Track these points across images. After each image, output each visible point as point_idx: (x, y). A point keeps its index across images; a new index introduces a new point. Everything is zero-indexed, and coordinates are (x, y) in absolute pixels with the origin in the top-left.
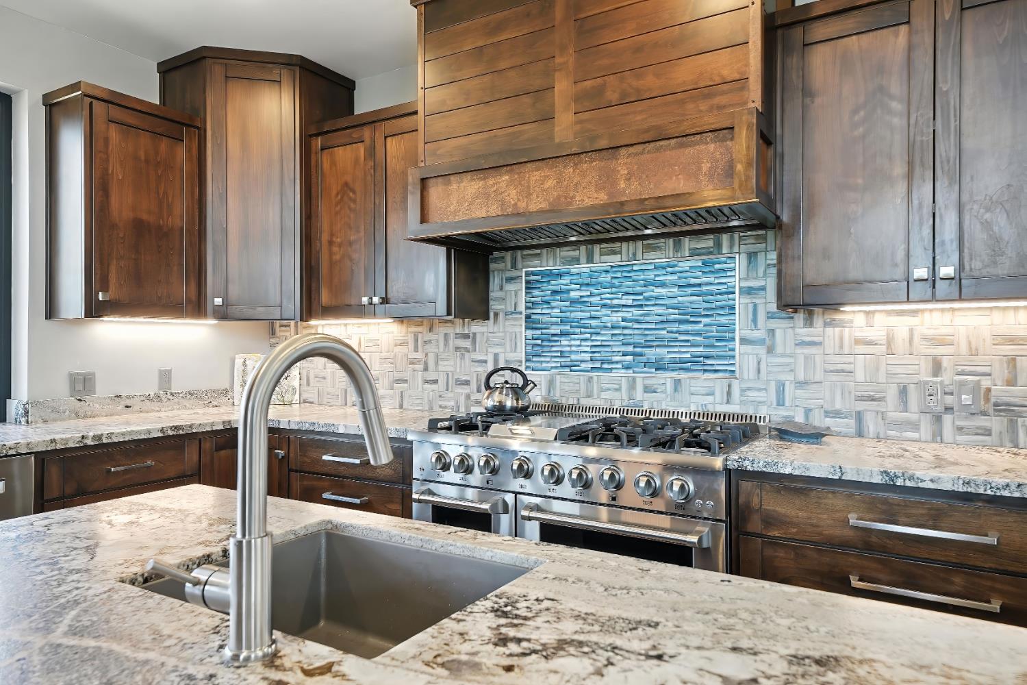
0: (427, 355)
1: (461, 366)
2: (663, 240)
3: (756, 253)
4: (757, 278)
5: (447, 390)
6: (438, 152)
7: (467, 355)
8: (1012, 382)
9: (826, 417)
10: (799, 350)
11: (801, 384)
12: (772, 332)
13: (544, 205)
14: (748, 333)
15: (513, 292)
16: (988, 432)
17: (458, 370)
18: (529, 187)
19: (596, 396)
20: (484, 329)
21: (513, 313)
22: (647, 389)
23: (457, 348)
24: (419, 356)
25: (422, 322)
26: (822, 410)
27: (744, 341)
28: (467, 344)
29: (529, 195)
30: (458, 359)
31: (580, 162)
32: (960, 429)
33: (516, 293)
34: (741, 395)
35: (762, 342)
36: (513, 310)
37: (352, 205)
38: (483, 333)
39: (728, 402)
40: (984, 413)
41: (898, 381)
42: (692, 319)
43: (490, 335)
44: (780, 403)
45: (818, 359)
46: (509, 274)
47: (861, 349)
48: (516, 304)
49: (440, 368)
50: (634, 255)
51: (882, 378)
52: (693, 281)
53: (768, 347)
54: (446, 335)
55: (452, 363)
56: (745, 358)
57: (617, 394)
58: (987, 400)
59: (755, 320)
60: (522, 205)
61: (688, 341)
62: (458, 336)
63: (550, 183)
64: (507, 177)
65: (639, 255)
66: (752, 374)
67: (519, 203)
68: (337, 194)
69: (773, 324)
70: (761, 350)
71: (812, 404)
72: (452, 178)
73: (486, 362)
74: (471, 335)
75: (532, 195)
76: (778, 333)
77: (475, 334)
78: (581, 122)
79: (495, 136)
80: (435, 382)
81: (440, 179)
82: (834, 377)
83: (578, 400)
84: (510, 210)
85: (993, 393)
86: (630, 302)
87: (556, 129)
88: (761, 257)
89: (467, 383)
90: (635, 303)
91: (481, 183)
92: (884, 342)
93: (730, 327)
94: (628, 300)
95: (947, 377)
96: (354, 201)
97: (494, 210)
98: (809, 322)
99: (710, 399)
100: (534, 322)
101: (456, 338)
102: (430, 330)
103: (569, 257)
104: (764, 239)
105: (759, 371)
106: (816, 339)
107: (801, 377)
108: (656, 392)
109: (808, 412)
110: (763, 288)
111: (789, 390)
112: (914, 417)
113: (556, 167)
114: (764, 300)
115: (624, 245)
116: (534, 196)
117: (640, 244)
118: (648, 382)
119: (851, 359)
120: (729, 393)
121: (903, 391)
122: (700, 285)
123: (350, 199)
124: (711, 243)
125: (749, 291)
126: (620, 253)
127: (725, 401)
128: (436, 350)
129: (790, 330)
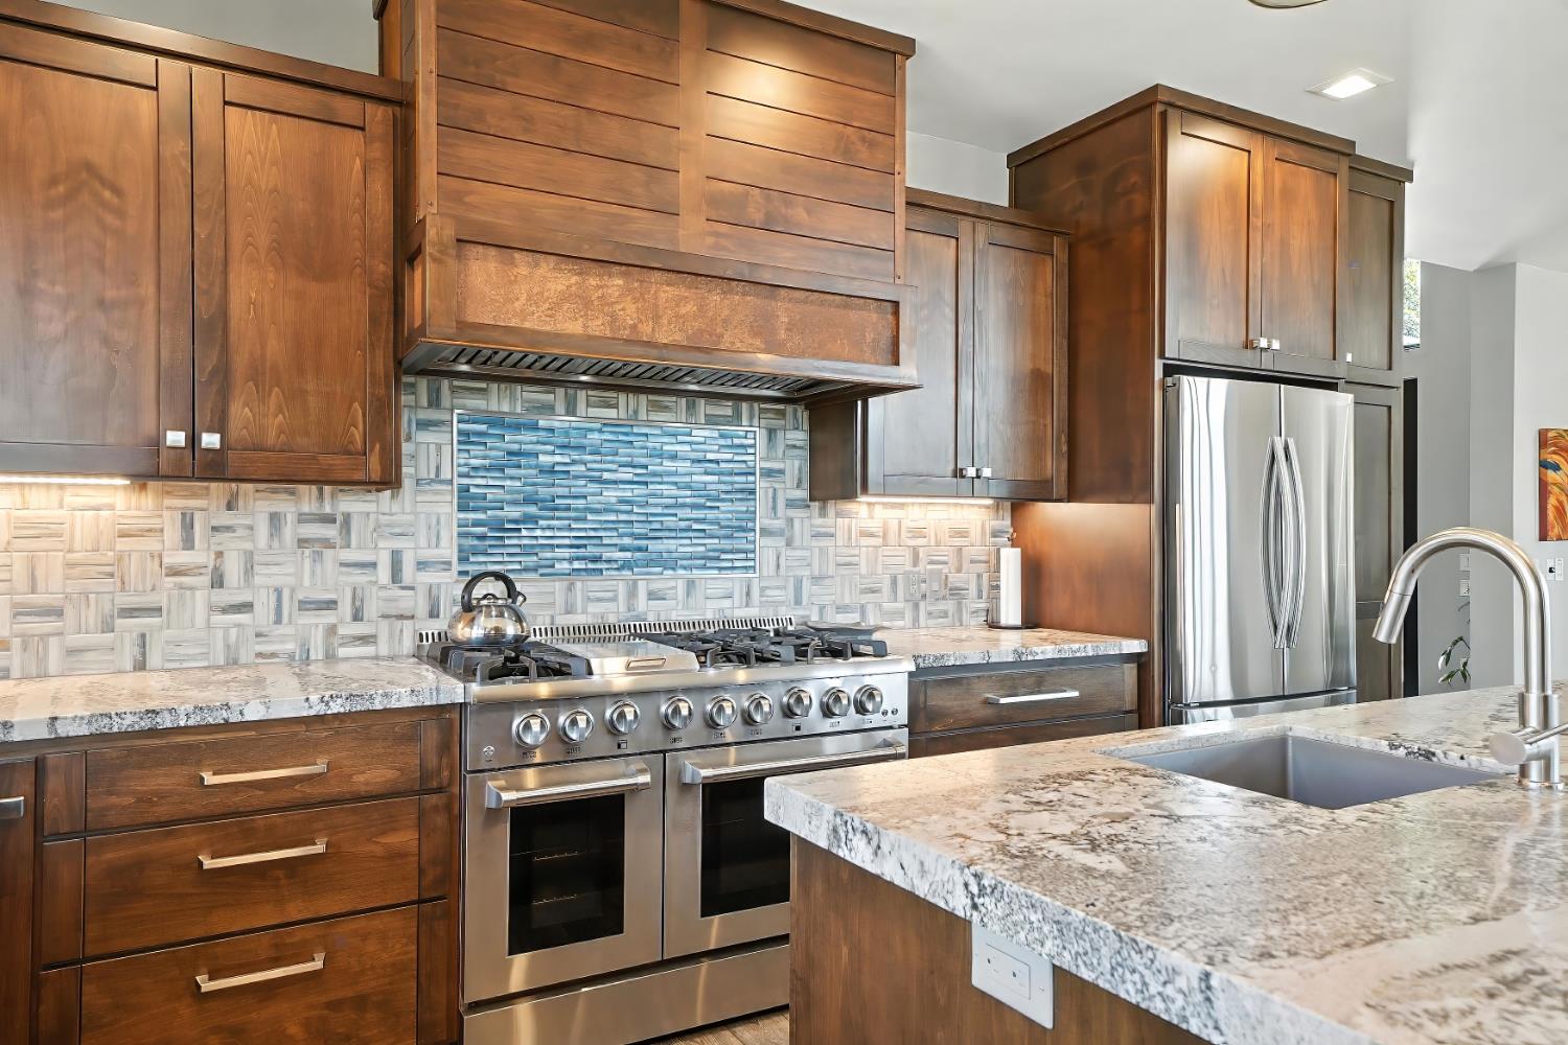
0: (220, 554)
1: (313, 573)
2: (674, 399)
3: (775, 430)
4: (775, 459)
5: (278, 621)
6: (468, 199)
7: (328, 554)
8: (959, 570)
9: (838, 613)
10: (815, 543)
11: (817, 579)
12: (790, 521)
13: (679, 338)
14: (767, 522)
15: (432, 447)
16: (945, 614)
17: (307, 582)
18: (656, 306)
19: (579, 611)
20: (371, 507)
21: (432, 481)
22: (652, 596)
23: (302, 543)
24: (199, 556)
25: (207, 488)
26: (834, 607)
27: (765, 532)
28: (331, 532)
29: (656, 318)
30: (307, 562)
31: (731, 291)
32: (930, 614)
33: (439, 447)
34: (761, 596)
35: (780, 533)
36: (432, 476)
37: (109, 219)
38: (368, 514)
39: (747, 605)
40: (944, 598)
41: (891, 572)
42: (708, 504)
43: (381, 517)
44: (798, 602)
45: (831, 551)
46: (424, 415)
47: (865, 541)
48: (438, 468)
49: (258, 580)
50: (636, 412)
51: (880, 571)
52: (710, 456)
53: (787, 539)
54: (275, 519)
55: (292, 570)
56: (766, 549)
57: (611, 606)
58: (946, 585)
59: (774, 508)
60: (646, 330)
61: (704, 530)
62: (302, 519)
63: (688, 308)
64: (621, 282)
65: (643, 415)
66: (772, 572)
67: (640, 325)
68: (53, 181)
69: (791, 513)
70: (780, 542)
71: (826, 600)
72: (517, 255)
73: (374, 565)
74: (339, 518)
75: (660, 317)
76: (797, 524)
77: (347, 518)
78: (717, 234)
79: (582, 209)
80: (246, 607)
81: (493, 252)
82: (843, 571)
83: (552, 617)
84: (625, 334)
85: (950, 580)
86: (629, 477)
87: (681, 232)
88: (780, 434)
89: (331, 605)
90: (636, 479)
91: (574, 279)
92: (881, 534)
93: (751, 515)
94: (626, 474)
95: (921, 568)
96: (120, 213)
97: (598, 327)
98: (823, 513)
99: (727, 603)
100: (475, 497)
101: (299, 522)
102: (230, 507)
103: (538, 401)
104: (782, 414)
105: (778, 566)
106: (828, 530)
107: (816, 573)
108: (664, 599)
109: (822, 608)
110: (781, 472)
111: (806, 584)
112: (900, 605)
113: (696, 288)
114: (782, 486)
115: (622, 397)
116: (666, 321)
117: (643, 398)
118: (655, 586)
119: (856, 552)
120: (748, 594)
121: (894, 581)
122: (717, 462)
123: (104, 204)
124: (729, 412)
125: (768, 473)
126: (616, 406)
127: (744, 604)
128: (248, 546)
129: (806, 521)
